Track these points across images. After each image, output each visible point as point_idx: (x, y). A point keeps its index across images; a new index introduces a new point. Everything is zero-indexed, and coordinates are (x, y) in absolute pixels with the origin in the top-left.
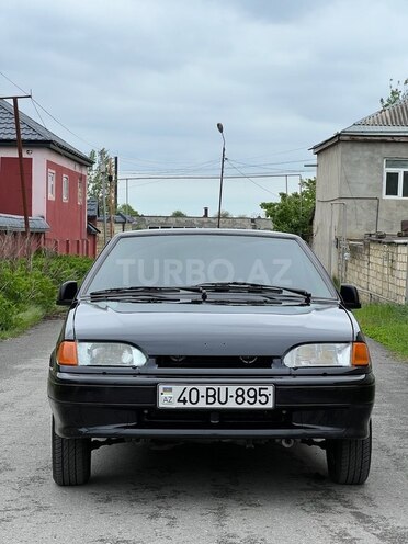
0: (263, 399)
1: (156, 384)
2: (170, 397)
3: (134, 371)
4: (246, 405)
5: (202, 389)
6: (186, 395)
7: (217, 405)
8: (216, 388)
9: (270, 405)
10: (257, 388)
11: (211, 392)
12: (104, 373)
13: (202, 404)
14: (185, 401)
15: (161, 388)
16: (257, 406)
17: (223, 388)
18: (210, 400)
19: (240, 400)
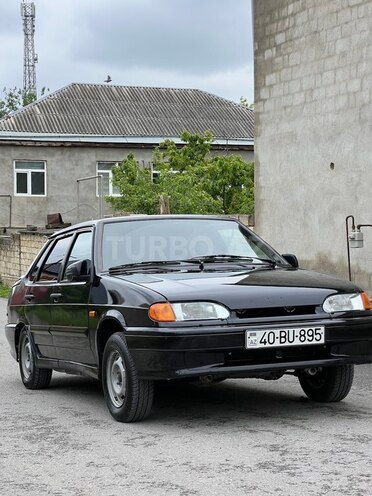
0: (318, 337)
1: (244, 331)
2: (255, 340)
3: (222, 322)
4: (307, 342)
5: (277, 332)
6: (266, 337)
7: (287, 344)
8: (286, 330)
9: (322, 341)
10: (314, 329)
11: (283, 334)
12: (201, 326)
13: (277, 344)
14: (265, 343)
15: (248, 333)
16: (314, 342)
17: (291, 330)
18: (283, 339)
19: (303, 338)
